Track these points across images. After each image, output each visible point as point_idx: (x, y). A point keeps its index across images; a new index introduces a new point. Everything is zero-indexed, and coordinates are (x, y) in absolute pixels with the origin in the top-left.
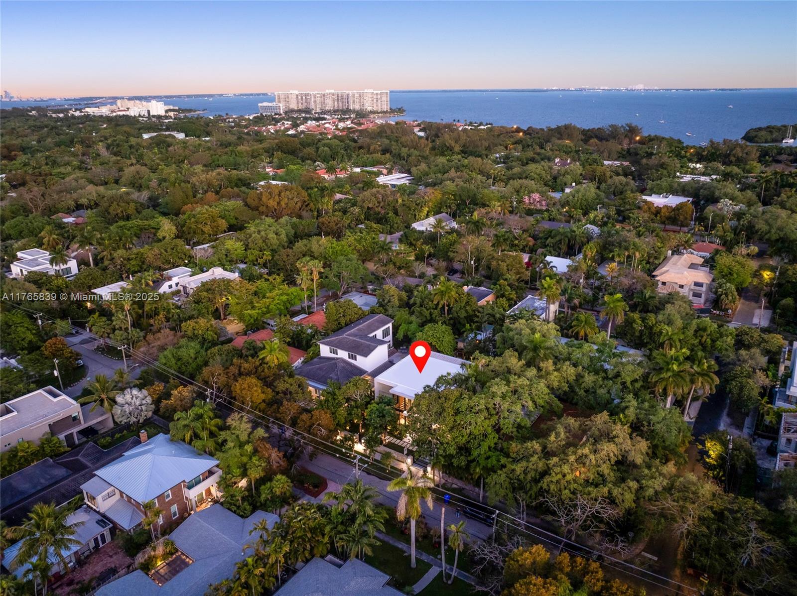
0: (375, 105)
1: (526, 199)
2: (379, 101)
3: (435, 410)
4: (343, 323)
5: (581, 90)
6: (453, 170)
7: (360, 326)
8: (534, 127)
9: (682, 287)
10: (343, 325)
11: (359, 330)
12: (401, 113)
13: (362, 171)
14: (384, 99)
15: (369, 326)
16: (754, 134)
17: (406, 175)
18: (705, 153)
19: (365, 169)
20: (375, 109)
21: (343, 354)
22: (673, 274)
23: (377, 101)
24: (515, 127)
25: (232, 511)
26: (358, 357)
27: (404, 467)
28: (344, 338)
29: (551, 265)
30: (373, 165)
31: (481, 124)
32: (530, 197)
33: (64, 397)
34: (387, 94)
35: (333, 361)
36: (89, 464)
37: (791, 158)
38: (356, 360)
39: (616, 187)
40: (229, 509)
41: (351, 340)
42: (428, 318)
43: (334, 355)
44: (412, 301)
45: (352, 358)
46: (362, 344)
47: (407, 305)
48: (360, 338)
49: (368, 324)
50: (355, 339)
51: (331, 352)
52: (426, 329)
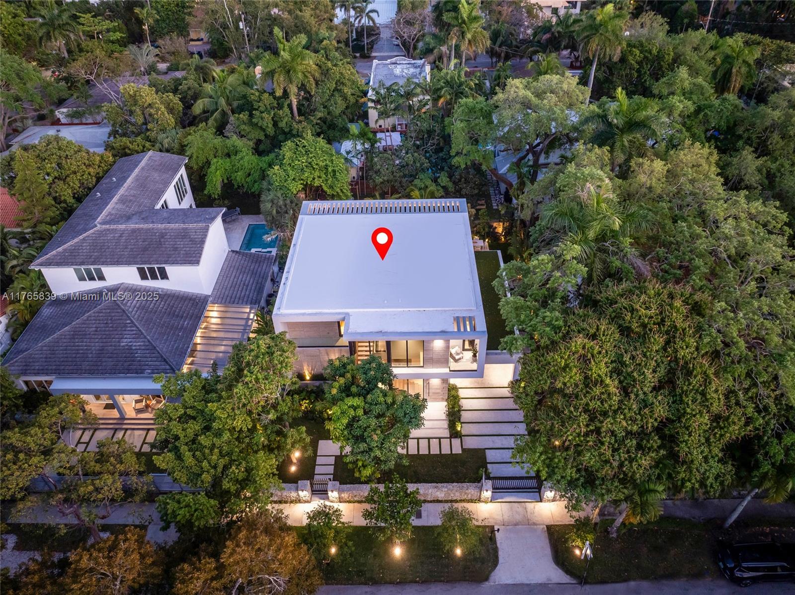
4: (67, 195)
7: (122, 191)
10: (71, 200)
11: (122, 201)
15: (142, 184)
21: (121, 275)
26: (169, 269)
28: (101, 233)
38: (164, 276)
41: (123, 232)
42: (271, 131)
43: (96, 285)
44: (198, 107)
45: (154, 277)
46: (163, 235)
47: (188, 121)
48: (145, 220)
49: (137, 179)
50: (132, 226)
51: (81, 279)
52: (288, 154)
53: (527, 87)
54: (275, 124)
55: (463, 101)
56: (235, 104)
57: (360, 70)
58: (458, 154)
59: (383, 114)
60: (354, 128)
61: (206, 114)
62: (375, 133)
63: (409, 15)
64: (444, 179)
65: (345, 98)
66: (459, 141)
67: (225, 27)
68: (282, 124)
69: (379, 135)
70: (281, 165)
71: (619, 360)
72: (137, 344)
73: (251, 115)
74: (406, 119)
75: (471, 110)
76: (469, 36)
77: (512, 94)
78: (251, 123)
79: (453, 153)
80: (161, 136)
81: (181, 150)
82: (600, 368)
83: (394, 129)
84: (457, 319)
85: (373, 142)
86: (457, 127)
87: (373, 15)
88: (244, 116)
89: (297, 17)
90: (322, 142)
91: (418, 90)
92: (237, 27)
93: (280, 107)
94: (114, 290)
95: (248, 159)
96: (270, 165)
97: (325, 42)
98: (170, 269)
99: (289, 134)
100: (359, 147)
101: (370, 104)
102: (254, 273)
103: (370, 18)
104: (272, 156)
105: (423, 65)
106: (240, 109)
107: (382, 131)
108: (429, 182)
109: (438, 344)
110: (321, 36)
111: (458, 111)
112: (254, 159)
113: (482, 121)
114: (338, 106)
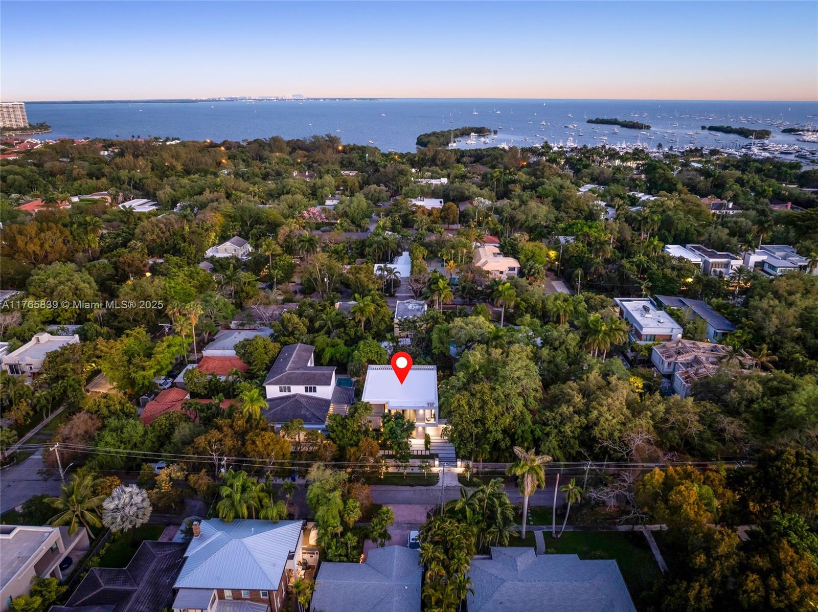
0: (7, 121)
1: (305, 214)
2: (12, 115)
3: (477, 405)
5: (232, 100)
6: (208, 191)
7: (292, 359)
8: (229, 140)
9: (501, 273)
11: (293, 362)
12: (45, 129)
13: (81, 200)
14: (19, 112)
15: (299, 356)
16: (426, 140)
17: (145, 200)
18: (416, 159)
19: (82, 197)
20: (8, 125)
21: (298, 390)
22: (493, 264)
23: (9, 115)
24: (208, 141)
25: (344, 562)
27: (435, 470)
28: (289, 374)
29: (395, 270)
30: (90, 193)
31: (167, 139)
32: (308, 212)
33: (19, 528)
34: (21, 107)
35: (292, 400)
36: (128, 588)
37: (472, 159)
38: (315, 391)
39: (373, 195)
40: (340, 561)
41: (298, 374)
42: (353, 336)
43: (287, 394)
44: (317, 325)
45: (311, 391)
46: (314, 375)
47: (311, 330)
48: (305, 369)
49: (296, 355)
50: (301, 371)
51: (281, 391)
52: (362, 346)
53: (462, 322)
54: (355, 334)
55: (437, 326)
56: (335, 323)
57: (389, 304)
58: (435, 348)
59: (403, 330)
60: (388, 336)
61: (321, 328)
62: (398, 338)
63: (418, 277)
64: (429, 359)
65: (385, 323)
66: (435, 343)
67: (315, 279)
68: (359, 334)
69: (399, 340)
70: (358, 351)
71: (469, 401)
72: (308, 413)
73: (345, 329)
74: (414, 332)
75: (440, 330)
76: (443, 296)
77: (456, 324)
78: (345, 332)
79: (433, 347)
80: (301, 337)
81: (312, 343)
82: (463, 402)
83: (407, 337)
84: (428, 404)
85: (397, 342)
86: (434, 336)
87: (397, 274)
88: (342, 330)
89: (357, 277)
90: (375, 341)
91: (419, 320)
92: (323, 280)
93: (358, 326)
94: (294, 396)
95: (343, 348)
96: (353, 351)
97: (372, 292)
98: (318, 388)
99: (361, 338)
100: (391, 344)
101: (396, 326)
102: (347, 394)
103: (395, 276)
104: (354, 347)
105: (424, 304)
106: (338, 327)
107: (401, 338)
108: (422, 360)
109: (421, 412)
110: (370, 288)
111: (435, 330)
112: (346, 348)
113: (445, 334)
114: (383, 326)
